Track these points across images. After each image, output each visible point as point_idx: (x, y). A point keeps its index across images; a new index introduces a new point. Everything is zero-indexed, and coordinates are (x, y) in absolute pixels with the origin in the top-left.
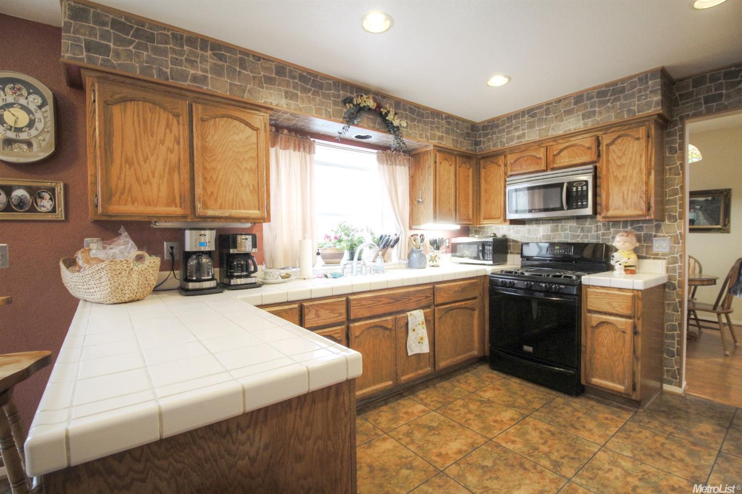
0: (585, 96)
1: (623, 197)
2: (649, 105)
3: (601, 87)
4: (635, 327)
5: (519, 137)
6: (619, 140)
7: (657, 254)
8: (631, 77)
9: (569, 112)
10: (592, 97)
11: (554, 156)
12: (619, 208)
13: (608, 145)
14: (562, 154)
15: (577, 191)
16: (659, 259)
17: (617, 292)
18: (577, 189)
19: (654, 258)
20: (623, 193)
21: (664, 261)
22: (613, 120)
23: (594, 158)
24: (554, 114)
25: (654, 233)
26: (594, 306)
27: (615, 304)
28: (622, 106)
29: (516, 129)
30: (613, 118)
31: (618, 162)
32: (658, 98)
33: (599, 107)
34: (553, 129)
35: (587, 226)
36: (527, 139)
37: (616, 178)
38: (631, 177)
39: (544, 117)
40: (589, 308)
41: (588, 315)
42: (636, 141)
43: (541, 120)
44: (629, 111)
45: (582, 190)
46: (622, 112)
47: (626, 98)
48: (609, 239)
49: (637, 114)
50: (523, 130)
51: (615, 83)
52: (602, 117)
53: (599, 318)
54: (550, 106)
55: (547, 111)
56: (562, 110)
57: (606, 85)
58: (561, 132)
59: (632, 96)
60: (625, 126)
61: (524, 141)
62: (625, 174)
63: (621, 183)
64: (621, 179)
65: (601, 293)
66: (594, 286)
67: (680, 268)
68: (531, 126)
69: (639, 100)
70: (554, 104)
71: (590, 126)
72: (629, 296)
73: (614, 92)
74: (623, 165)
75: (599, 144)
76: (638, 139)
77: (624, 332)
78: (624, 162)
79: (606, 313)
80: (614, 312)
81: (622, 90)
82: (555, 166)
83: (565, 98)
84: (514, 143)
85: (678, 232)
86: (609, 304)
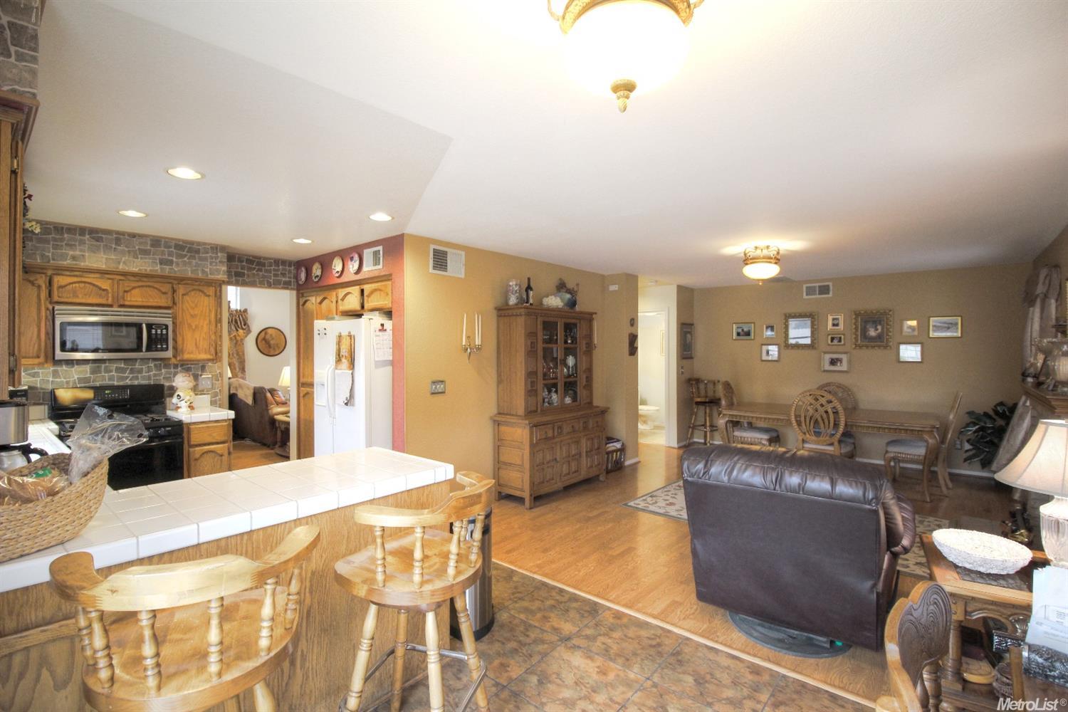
0: (163, 243)
1: (196, 344)
2: (218, 271)
3: (179, 240)
4: (229, 449)
5: (74, 258)
6: (193, 293)
7: (203, 391)
8: (205, 244)
9: (145, 252)
10: (170, 247)
11: (125, 291)
12: (192, 353)
13: (183, 295)
14: (133, 292)
15: (156, 334)
16: (205, 394)
17: (216, 424)
18: (156, 331)
19: (201, 394)
20: (196, 340)
21: (209, 396)
22: (190, 274)
23: (170, 304)
24: (126, 247)
25: (200, 373)
26: (197, 440)
27: (214, 435)
28: (197, 265)
29: (71, 246)
30: (190, 273)
31: (192, 312)
32: (224, 268)
33: (176, 258)
34: (124, 263)
35: (137, 367)
36: (87, 263)
37: (190, 326)
38: (202, 326)
39: (114, 246)
40: (192, 443)
41: (191, 450)
42: (206, 298)
43: (107, 248)
44: (203, 272)
45: (162, 333)
46: (197, 270)
47: (201, 259)
48: (160, 380)
49: (209, 276)
50: (81, 250)
51: (192, 243)
52: (179, 268)
53: (202, 450)
54: (122, 237)
55: (118, 241)
56: (137, 247)
57: (184, 241)
58: (135, 270)
59: (205, 259)
60: (197, 282)
61: (82, 264)
62: (197, 323)
63: (194, 330)
64: (194, 327)
65: (203, 428)
66: (194, 423)
67: (220, 400)
68: (94, 250)
69: (211, 264)
70: (127, 237)
71: (167, 273)
72: (225, 426)
73: (190, 250)
74: (195, 315)
75: (174, 291)
76: (209, 296)
77: (222, 456)
78: (196, 313)
79: (205, 445)
80: (214, 441)
81: (198, 251)
82: (127, 303)
83: (141, 236)
84: (67, 262)
85: (218, 371)
86: (210, 435)
